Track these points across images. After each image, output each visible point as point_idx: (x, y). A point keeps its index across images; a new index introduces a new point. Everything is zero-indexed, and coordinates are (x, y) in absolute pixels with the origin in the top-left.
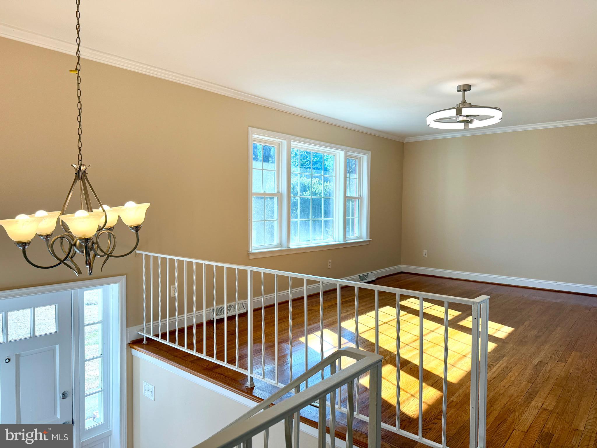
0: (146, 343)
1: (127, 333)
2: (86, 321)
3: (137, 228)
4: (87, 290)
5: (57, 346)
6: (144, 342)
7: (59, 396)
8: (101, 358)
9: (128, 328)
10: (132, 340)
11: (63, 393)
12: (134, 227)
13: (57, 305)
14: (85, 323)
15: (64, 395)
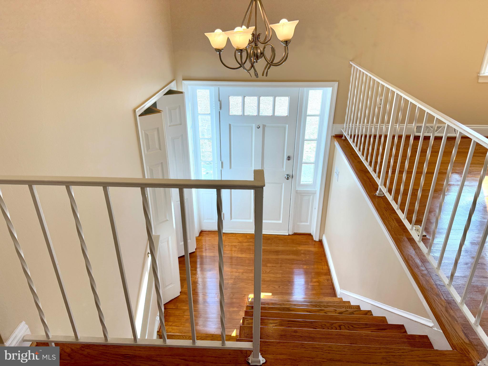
0: (344, 139)
1: (333, 128)
2: (309, 113)
3: (287, 42)
4: (311, 90)
5: (287, 125)
6: (343, 138)
7: (285, 157)
8: (316, 141)
9: (334, 125)
10: (336, 134)
11: (289, 156)
12: (284, 41)
13: (289, 97)
14: (307, 114)
15: (289, 158)
